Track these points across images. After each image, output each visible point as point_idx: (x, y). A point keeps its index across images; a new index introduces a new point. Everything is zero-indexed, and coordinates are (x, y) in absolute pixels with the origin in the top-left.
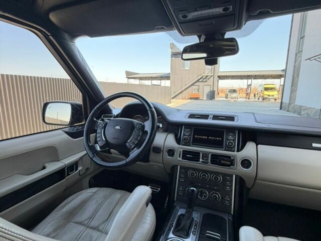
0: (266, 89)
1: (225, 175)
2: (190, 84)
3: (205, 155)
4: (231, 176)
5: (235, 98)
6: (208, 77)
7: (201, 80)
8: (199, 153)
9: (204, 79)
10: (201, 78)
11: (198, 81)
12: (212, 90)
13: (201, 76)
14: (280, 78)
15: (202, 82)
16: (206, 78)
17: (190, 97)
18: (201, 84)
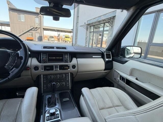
0: (66, 37)
1: (65, 74)
2: (26, 31)
3: (56, 67)
4: (68, 73)
5: (53, 41)
6: (38, 28)
7: (33, 29)
8: (53, 66)
9: (35, 29)
10: (33, 28)
11: (31, 30)
12: (40, 35)
13: (33, 27)
14: (71, 33)
15: (34, 30)
16: (36, 28)
17: (26, 39)
18: (34, 32)
